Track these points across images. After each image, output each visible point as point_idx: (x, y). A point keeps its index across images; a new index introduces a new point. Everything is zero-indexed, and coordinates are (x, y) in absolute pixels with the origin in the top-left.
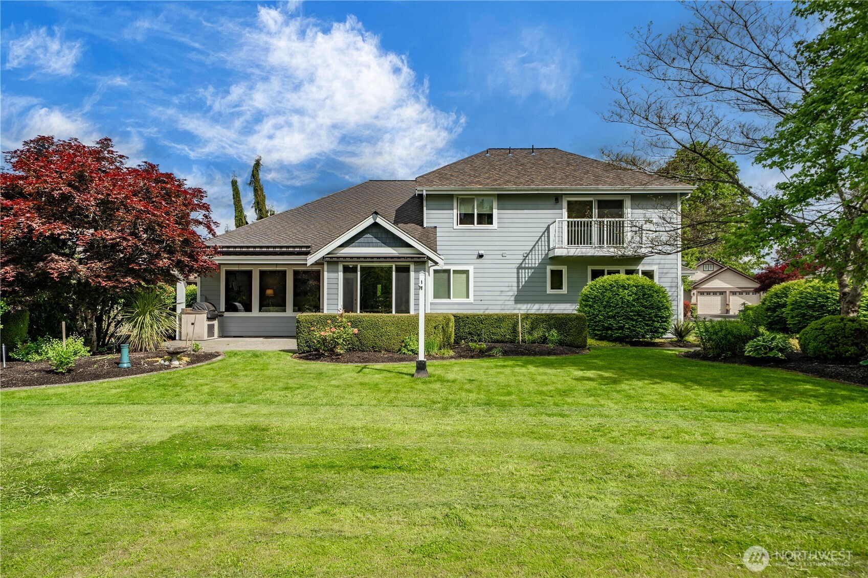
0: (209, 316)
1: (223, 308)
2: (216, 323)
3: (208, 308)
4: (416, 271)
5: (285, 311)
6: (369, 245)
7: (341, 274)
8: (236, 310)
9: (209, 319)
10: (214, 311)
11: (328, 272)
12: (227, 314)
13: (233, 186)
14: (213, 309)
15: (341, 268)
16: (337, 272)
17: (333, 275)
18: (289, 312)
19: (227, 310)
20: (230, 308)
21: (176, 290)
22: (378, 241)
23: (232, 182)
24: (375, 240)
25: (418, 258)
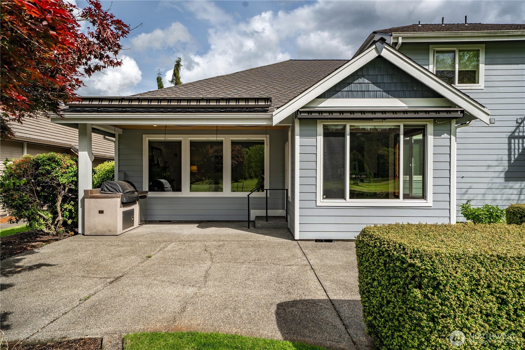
0: (125, 201)
1: (146, 188)
2: (136, 208)
3: (124, 190)
4: (436, 134)
5: (221, 190)
6: (363, 94)
7: (320, 139)
8: (162, 188)
9: (124, 204)
10: (133, 192)
11: (301, 136)
12: (151, 194)
13: (158, 82)
14: (132, 189)
15: (320, 129)
16: (316, 135)
17: (309, 141)
18: (227, 191)
19: (151, 189)
20: (155, 186)
21: (77, 162)
22: (376, 88)
23: (158, 79)
24: (372, 87)
25: (447, 112)
